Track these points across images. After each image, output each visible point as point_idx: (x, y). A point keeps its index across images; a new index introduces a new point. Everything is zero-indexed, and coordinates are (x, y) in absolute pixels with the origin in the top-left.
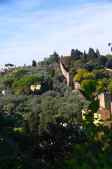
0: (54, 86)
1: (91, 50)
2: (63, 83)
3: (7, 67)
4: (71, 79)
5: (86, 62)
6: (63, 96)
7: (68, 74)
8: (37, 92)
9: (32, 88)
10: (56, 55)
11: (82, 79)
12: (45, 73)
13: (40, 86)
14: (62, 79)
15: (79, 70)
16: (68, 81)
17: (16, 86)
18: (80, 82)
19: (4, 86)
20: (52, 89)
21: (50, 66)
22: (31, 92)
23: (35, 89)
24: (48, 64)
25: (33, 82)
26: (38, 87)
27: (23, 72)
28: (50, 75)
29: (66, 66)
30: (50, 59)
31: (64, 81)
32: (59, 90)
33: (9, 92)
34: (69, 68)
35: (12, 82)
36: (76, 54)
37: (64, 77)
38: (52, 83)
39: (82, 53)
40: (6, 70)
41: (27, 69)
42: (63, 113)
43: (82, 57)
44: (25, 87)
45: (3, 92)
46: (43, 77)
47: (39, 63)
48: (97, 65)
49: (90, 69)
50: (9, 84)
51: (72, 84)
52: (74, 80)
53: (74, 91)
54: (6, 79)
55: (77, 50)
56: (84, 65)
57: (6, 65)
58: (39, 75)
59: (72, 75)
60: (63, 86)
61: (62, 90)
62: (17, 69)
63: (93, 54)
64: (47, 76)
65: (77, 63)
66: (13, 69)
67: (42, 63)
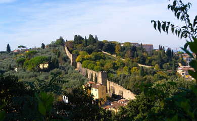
0: (60, 65)
1: (91, 36)
2: (67, 63)
3: (20, 49)
4: (74, 60)
5: (87, 46)
6: (67, 73)
7: (71, 55)
8: (45, 70)
9: (41, 67)
10: (61, 39)
11: (83, 59)
12: (52, 54)
13: (48, 65)
14: (66, 59)
15: (81, 53)
16: (72, 61)
17: (27, 64)
18: (81, 63)
19: (17, 64)
20: (58, 67)
21: (57, 48)
22: (40, 70)
23: (43, 68)
24: (55, 46)
25: (42, 62)
26: (46, 66)
27: (33, 52)
28: (57, 56)
29: (70, 49)
30: (57, 43)
31: (68, 61)
32: (64, 69)
33: (21, 70)
34: (73, 51)
35: (24, 61)
36: (78, 39)
37: (68, 58)
38: (58, 63)
39: (83, 39)
40: (19, 51)
41: (36, 50)
42: (66, 88)
43: (84, 42)
44: (35, 65)
45: (16, 69)
46: (51, 57)
47: (47, 46)
48: (95, 49)
49: (90, 52)
50: (21, 62)
51: (75, 64)
52: (77, 60)
53: (76, 69)
54: (18, 58)
55: (79, 36)
56: (85, 48)
57: (19, 47)
58: (47, 56)
59: (75, 57)
60: (67, 65)
61: (66, 69)
62: (28, 50)
63: (93, 40)
64: (53, 56)
65: (79, 46)
66: (25, 50)
67: (50, 46)
